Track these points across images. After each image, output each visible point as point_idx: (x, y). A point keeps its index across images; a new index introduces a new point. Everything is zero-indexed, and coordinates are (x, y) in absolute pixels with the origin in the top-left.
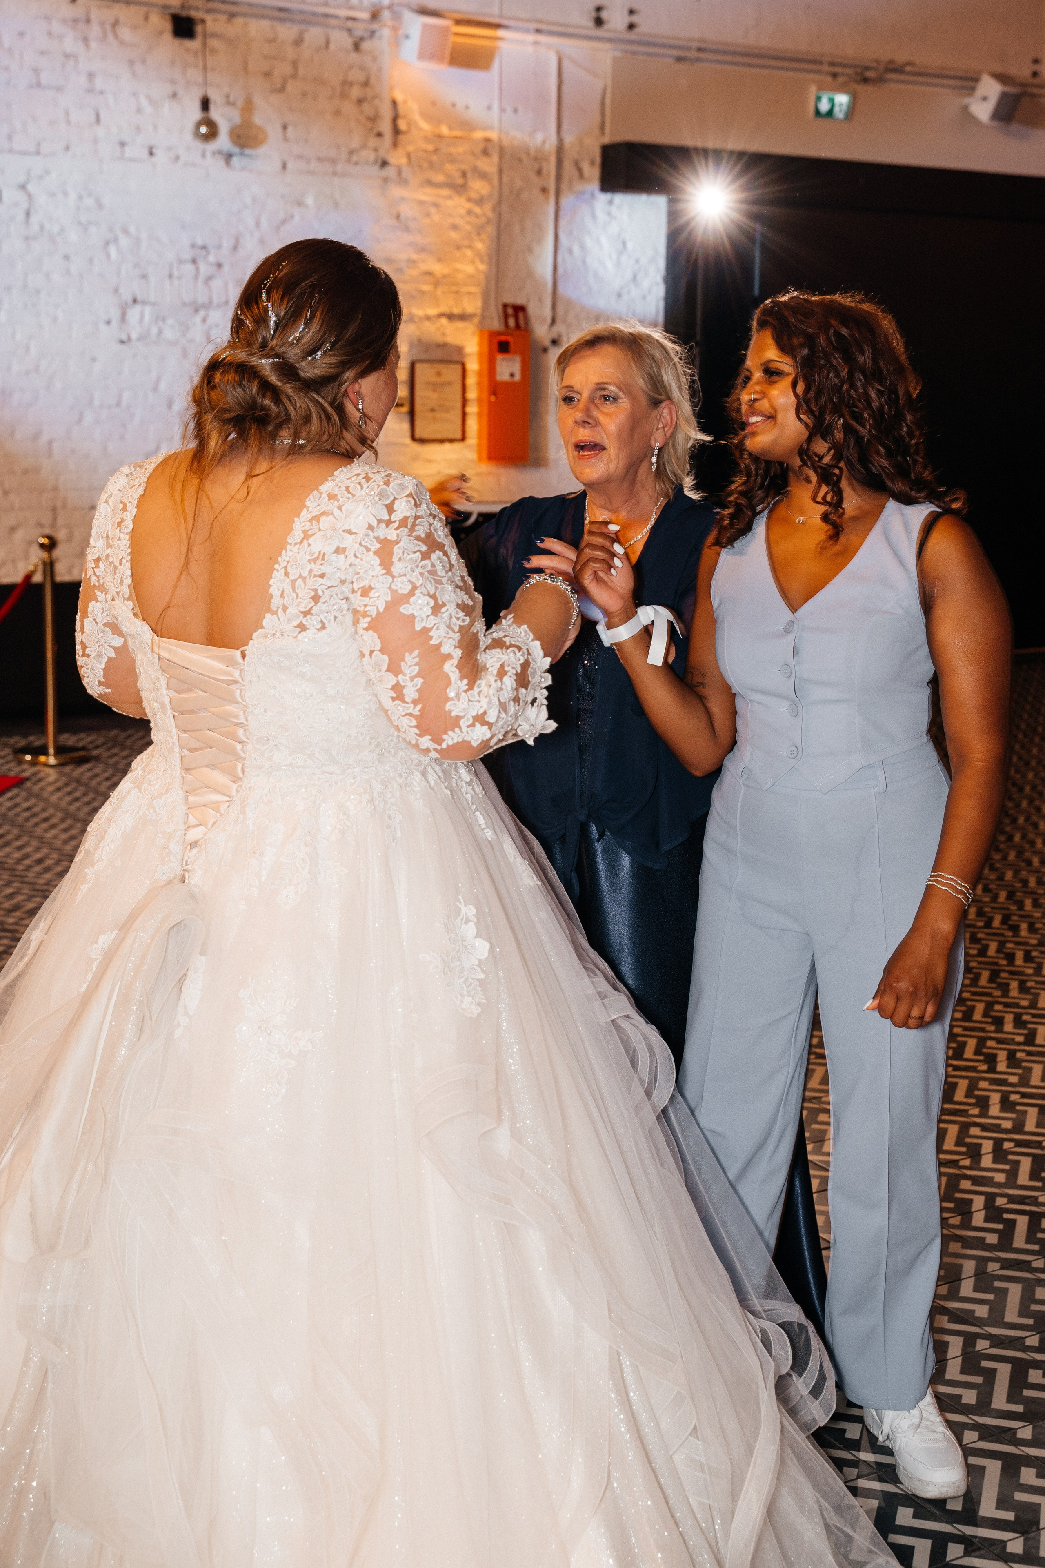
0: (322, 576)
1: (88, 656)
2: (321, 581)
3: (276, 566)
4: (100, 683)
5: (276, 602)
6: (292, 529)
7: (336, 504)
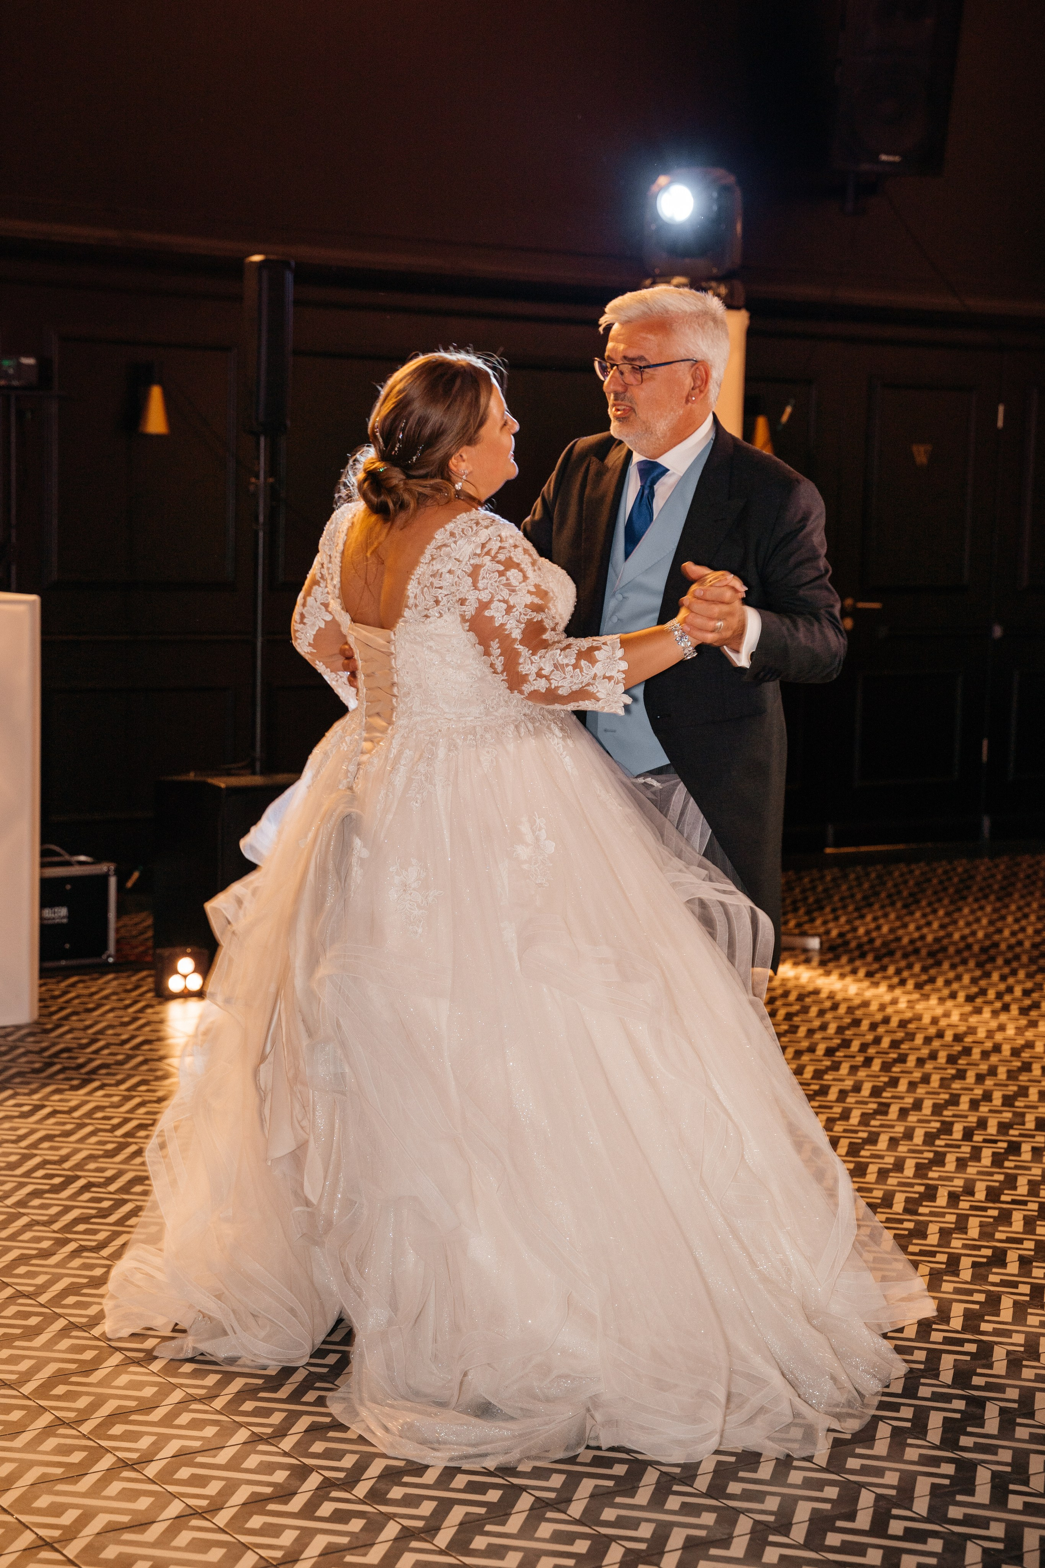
0: (441, 588)
1: (304, 624)
2: (440, 591)
3: (413, 577)
4: (310, 645)
5: (411, 601)
6: (424, 553)
7: (454, 539)
